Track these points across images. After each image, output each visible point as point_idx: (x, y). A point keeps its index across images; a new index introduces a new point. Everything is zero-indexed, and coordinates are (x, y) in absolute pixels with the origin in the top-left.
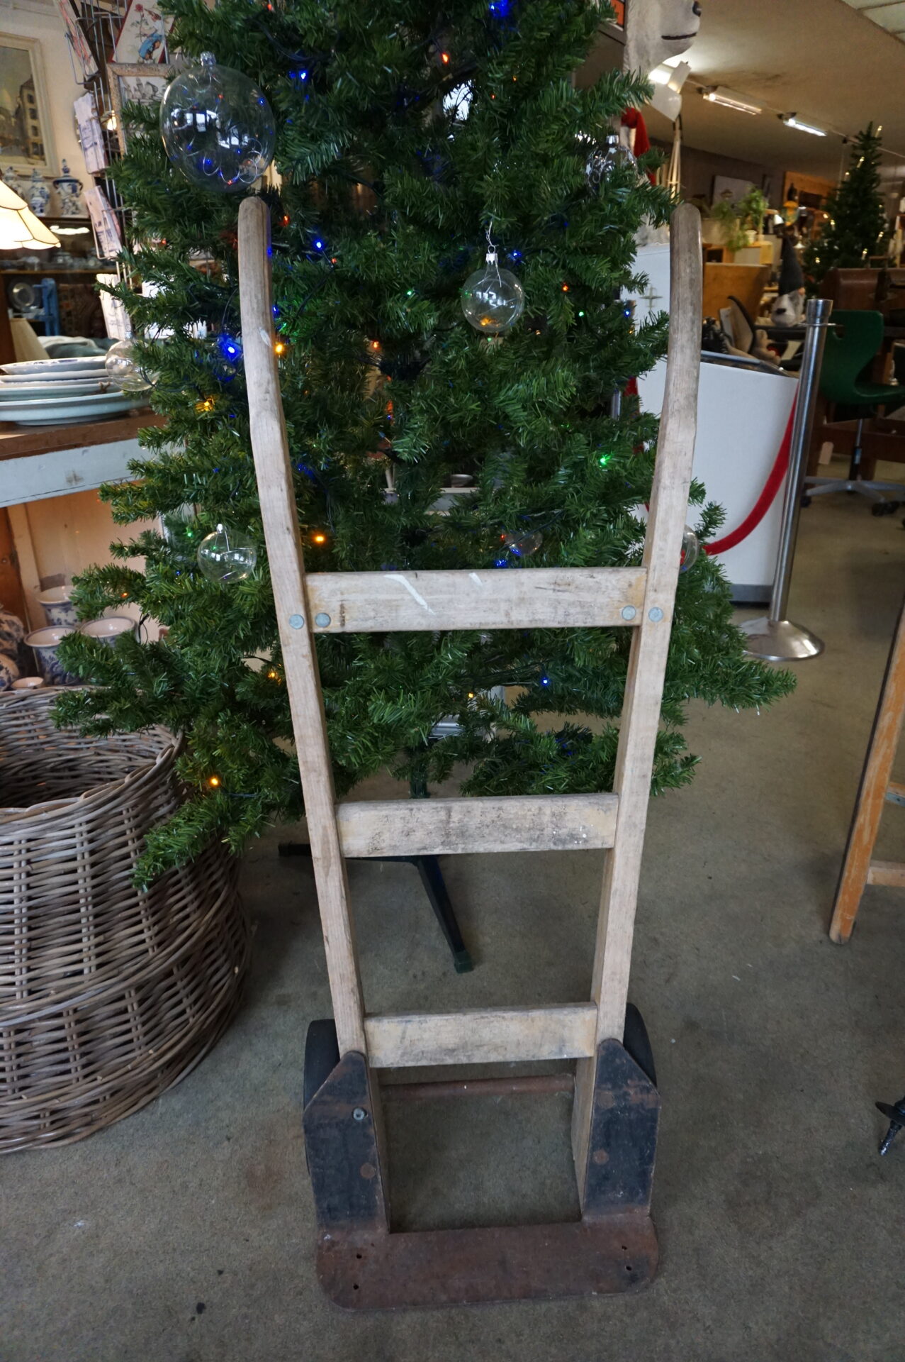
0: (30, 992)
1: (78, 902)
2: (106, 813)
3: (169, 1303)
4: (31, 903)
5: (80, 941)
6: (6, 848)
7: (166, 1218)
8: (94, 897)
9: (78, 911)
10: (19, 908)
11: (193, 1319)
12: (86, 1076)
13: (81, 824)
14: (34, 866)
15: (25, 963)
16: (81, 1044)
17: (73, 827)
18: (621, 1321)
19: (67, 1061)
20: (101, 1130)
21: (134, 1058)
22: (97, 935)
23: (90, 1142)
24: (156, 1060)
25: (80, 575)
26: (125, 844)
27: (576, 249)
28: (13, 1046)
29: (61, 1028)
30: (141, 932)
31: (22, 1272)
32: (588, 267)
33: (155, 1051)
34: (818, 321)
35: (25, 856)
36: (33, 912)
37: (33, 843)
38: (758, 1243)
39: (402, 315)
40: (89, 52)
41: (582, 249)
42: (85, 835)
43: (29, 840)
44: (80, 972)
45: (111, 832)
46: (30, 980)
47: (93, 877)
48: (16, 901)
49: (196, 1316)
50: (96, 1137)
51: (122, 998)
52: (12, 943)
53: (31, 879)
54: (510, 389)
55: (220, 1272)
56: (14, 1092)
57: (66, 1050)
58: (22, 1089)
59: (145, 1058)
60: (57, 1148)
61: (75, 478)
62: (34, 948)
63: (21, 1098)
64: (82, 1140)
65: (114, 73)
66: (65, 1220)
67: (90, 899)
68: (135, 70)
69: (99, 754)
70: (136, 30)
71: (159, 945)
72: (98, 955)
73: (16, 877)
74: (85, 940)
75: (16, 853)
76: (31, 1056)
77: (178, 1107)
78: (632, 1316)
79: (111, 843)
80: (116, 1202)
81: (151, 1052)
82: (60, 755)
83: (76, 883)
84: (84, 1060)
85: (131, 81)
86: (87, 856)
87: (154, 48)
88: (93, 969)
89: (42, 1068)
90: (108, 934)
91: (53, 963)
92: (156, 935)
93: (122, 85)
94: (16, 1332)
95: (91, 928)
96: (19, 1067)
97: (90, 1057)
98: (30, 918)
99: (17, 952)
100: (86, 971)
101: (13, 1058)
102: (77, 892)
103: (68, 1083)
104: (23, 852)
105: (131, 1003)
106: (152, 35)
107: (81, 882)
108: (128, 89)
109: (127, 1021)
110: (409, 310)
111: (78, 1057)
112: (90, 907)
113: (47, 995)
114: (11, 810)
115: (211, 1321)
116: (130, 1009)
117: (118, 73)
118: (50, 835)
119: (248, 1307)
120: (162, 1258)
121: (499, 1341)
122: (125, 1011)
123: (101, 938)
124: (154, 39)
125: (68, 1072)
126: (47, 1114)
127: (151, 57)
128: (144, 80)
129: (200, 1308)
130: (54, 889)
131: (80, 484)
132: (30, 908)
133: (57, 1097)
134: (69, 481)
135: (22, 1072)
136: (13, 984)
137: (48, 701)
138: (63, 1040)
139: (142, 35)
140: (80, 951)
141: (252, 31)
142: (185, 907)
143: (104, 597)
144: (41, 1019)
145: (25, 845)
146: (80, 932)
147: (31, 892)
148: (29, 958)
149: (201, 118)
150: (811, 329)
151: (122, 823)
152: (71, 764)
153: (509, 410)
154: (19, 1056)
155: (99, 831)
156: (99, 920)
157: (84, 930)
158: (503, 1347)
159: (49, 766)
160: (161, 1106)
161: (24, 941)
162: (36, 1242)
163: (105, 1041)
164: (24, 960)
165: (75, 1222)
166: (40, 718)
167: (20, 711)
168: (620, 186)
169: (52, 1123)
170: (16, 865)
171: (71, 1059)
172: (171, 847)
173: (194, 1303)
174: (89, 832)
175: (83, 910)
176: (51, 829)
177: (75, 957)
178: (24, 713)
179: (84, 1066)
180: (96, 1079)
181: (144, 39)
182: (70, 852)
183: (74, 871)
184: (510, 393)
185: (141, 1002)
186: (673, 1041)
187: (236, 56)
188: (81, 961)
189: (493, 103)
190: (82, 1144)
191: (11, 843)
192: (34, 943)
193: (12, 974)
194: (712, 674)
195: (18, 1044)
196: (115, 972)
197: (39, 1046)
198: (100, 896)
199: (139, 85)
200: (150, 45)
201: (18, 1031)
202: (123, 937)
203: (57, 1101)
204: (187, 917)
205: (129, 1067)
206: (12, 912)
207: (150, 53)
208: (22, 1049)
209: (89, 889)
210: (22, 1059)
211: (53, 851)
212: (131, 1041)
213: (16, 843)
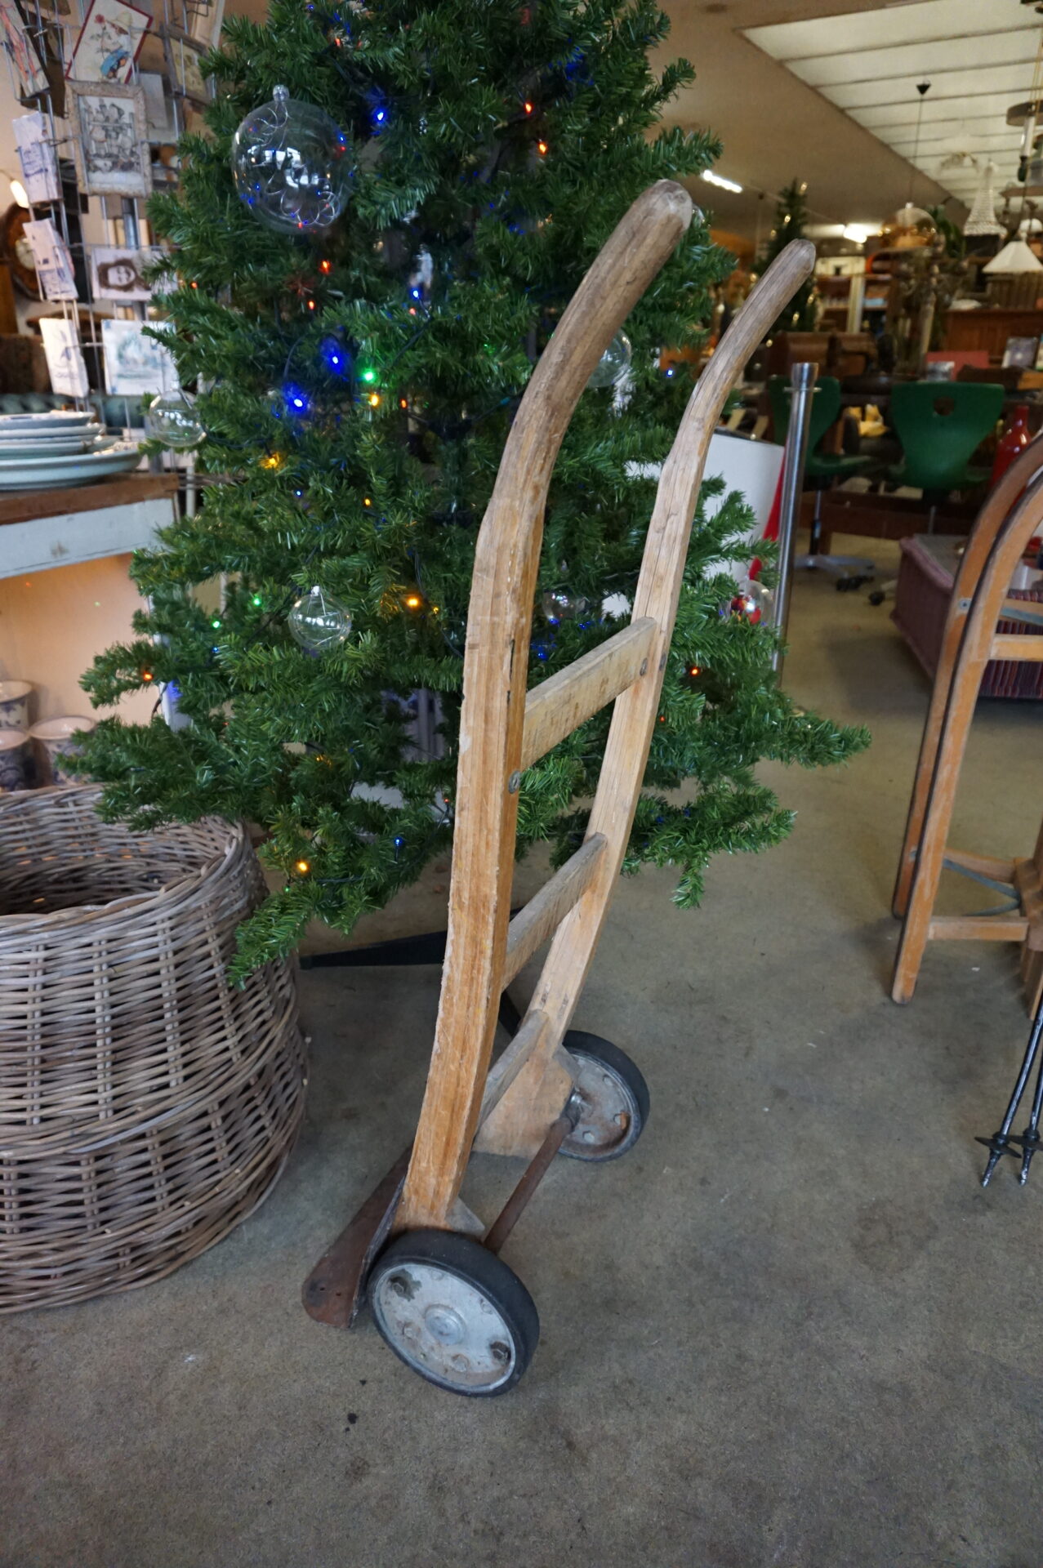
0: (116, 1112)
1: (161, 1007)
2: (186, 907)
3: (317, 1419)
4: (116, 1010)
5: (164, 1051)
6: (86, 950)
7: (286, 1340)
8: (179, 1001)
9: (161, 1017)
10: (102, 1016)
11: (348, 1429)
12: (171, 1204)
13: (163, 921)
14: (117, 968)
15: (110, 1078)
16: (167, 1168)
17: (154, 924)
18: (781, 1363)
19: (151, 1187)
20: (186, 1264)
21: (219, 1181)
22: (183, 1043)
23: (175, 1278)
24: (242, 1181)
25: (102, 653)
26: (206, 943)
27: (654, 305)
28: (93, 1175)
29: (145, 1150)
30: (224, 1039)
31: (140, 1414)
32: (671, 325)
33: (242, 1170)
34: (804, 385)
35: (106, 958)
36: (116, 1021)
37: (114, 943)
38: (891, 1278)
39: (495, 368)
40: (37, 65)
41: (660, 306)
42: (168, 933)
43: (109, 941)
44: (166, 1086)
45: (192, 929)
46: (115, 1098)
47: (178, 979)
48: (98, 1009)
49: (351, 1426)
50: (182, 1272)
51: (205, 1114)
52: (94, 1057)
53: (114, 983)
54: (597, 445)
55: (363, 1382)
56: (95, 1228)
57: (150, 1175)
58: (103, 1223)
59: (235, 1180)
60: (138, 1289)
61: (60, 550)
62: (119, 1060)
63: (104, 1233)
64: (166, 1277)
65: (74, 92)
66: (172, 1358)
67: (175, 1002)
68: (99, 89)
69: (110, 861)
70: (97, 44)
71: (243, 1052)
72: (185, 1066)
73: (97, 982)
74: (170, 1049)
75: (96, 955)
76: (113, 1185)
77: (266, 1231)
78: (791, 1357)
79: (193, 941)
80: (225, 1332)
81: (238, 1171)
82: (64, 865)
83: (159, 986)
84: (170, 1186)
85: (94, 102)
86: (170, 955)
87: (119, 65)
88: (181, 1081)
89: (126, 1196)
90: (193, 1042)
91: (139, 1077)
92: (240, 1041)
93: (82, 106)
94: (154, 1472)
95: (177, 1035)
96: (100, 1199)
97: (178, 1181)
98: (114, 1028)
99: (100, 1067)
100: (173, 1084)
101: (94, 1188)
102: (160, 996)
103: (154, 1212)
104: (104, 953)
105: (215, 1121)
106: (116, 51)
107: (165, 984)
108: (88, 110)
109: (211, 1140)
110: (501, 364)
111: (163, 1182)
112: (175, 1012)
113: (133, 1114)
114: (88, 908)
115: (368, 1428)
116: (213, 1126)
117: (79, 91)
118: (131, 933)
119: (404, 1409)
120: (295, 1377)
121: (669, 1399)
122: (209, 1128)
123: (187, 1047)
124: (119, 56)
125: (153, 1199)
126: (128, 1251)
127: (115, 76)
128: (108, 101)
129: (352, 1418)
130: (137, 995)
131: (66, 556)
132: (113, 1017)
133: (142, 1229)
134: (54, 553)
135: (103, 1204)
136: (95, 1103)
137: (52, 802)
138: (147, 1164)
139: (102, 50)
140: (165, 1062)
141: (318, 65)
142: (261, 1012)
143: (119, 681)
144: (123, 1142)
145: (105, 946)
146: (164, 1040)
147: (114, 998)
148: (114, 1073)
149: (281, 156)
150: (797, 395)
151: (201, 919)
152: (76, 874)
153: (600, 467)
154: (99, 1186)
155: (181, 928)
156: (185, 1026)
157: (169, 1038)
158: (676, 1404)
159: (50, 879)
160: (246, 1234)
161: (108, 1054)
162: (146, 1383)
163: (189, 1163)
164: (108, 1074)
165: (184, 1358)
166: (41, 823)
167: (18, 816)
168: (696, 244)
169: (133, 1260)
170: (96, 969)
171: (156, 1185)
172: (274, 937)
173: (344, 1415)
174: (172, 929)
175: (167, 1015)
176: (130, 927)
177: (162, 1069)
178: (22, 818)
179: (170, 1192)
180: (183, 1206)
181: (106, 55)
182: (154, 952)
183: (157, 973)
184: (598, 450)
185: (224, 1118)
186: (767, 1110)
187: (305, 90)
188: (166, 1073)
189: (568, 156)
190: (167, 1281)
191: (90, 945)
192: (119, 1055)
193: (95, 1091)
194: (790, 734)
195: (99, 1172)
196: (202, 1084)
197: (121, 1172)
198: (184, 1002)
199: (103, 106)
200: (114, 63)
201: (98, 1158)
202: (207, 1045)
203: (142, 1233)
204: (264, 1023)
205: (217, 1189)
206: (94, 1022)
207: (114, 71)
208: (103, 1178)
209: (173, 992)
210: (104, 1188)
211: (135, 952)
212: (215, 1162)
213: (96, 944)
